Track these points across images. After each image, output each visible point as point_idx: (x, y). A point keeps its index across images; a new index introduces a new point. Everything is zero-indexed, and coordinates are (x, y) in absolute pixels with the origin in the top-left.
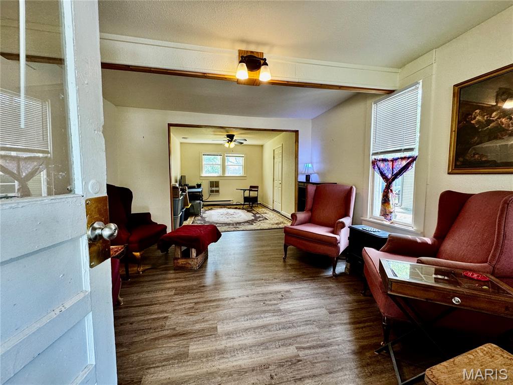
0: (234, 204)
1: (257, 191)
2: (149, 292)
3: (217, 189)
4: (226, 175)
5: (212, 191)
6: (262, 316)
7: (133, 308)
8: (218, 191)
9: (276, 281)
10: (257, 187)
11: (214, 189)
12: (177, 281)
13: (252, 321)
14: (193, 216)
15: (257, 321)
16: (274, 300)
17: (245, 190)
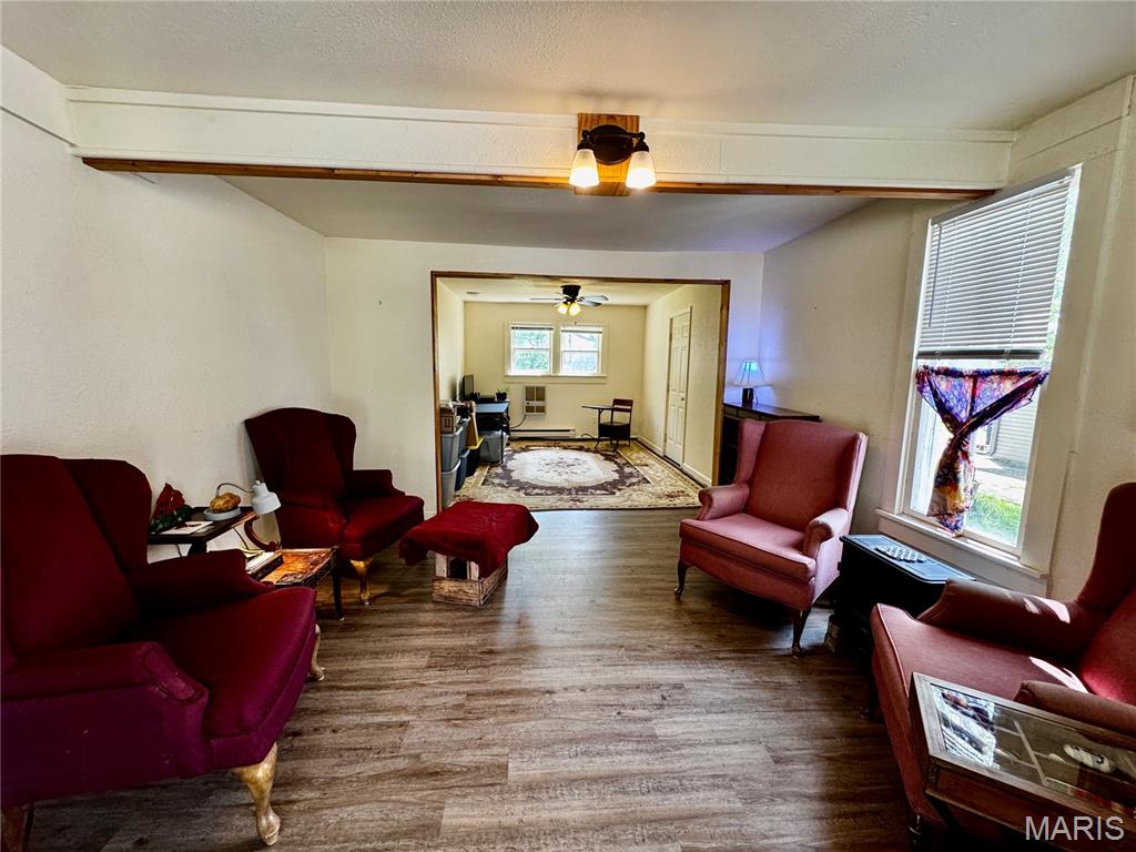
0: (577, 437)
1: (630, 411)
2: (377, 653)
3: (540, 403)
4: (560, 374)
5: (529, 409)
6: (611, 747)
7: (341, 692)
8: (542, 410)
9: (653, 653)
10: (630, 403)
11: (535, 403)
12: (437, 633)
13: (586, 759)
14: (485, 466)
15: (598, 760)
16: (644, 706)
17: (601, 410)
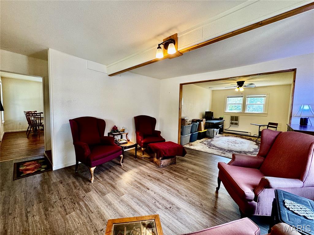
0: (251, 135)
1: (276, 128)
3: (236, 122)
5: (232, 123)
8: (236, 124)
9: (185, 198)
10: (277, 124)
11: (234, 122)
16: (163, 205)
17: (260, 126)
